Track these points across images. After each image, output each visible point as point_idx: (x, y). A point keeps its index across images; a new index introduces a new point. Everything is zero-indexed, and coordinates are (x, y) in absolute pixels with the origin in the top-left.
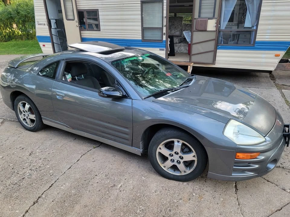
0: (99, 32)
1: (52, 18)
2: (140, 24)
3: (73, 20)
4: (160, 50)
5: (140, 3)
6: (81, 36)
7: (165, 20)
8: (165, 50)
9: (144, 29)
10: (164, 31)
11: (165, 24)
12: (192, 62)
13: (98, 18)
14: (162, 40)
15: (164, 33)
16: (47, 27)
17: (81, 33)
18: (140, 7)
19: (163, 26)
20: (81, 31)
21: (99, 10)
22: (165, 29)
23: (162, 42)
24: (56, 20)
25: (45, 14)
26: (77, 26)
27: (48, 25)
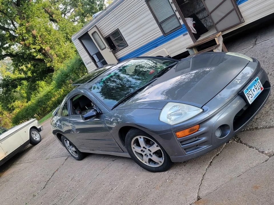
0: (128, 47)
1: (93, 54)
2: (155, 21)
3: (105, 48)
4: (184, 35)
5: (145, 3)
6: (116, 58)
7: (173, 5)
8: (188, 33)
9: (160, 25)
10: (178, 16)
11: (175, 9)
12: (220, 32)
13: (122, 36)
14: (180, 25)
15: (179, 18)
16: (93, 63)
17: (116, 55)
18: (147, 7)
19: (175, 13)
20: (115, 54)
21: (119, 29)
22: (177, 13)
23: (181, 28)
24: (96, 54)
25: (87, 54)
26: (110, 52)
27: (93, 62)
